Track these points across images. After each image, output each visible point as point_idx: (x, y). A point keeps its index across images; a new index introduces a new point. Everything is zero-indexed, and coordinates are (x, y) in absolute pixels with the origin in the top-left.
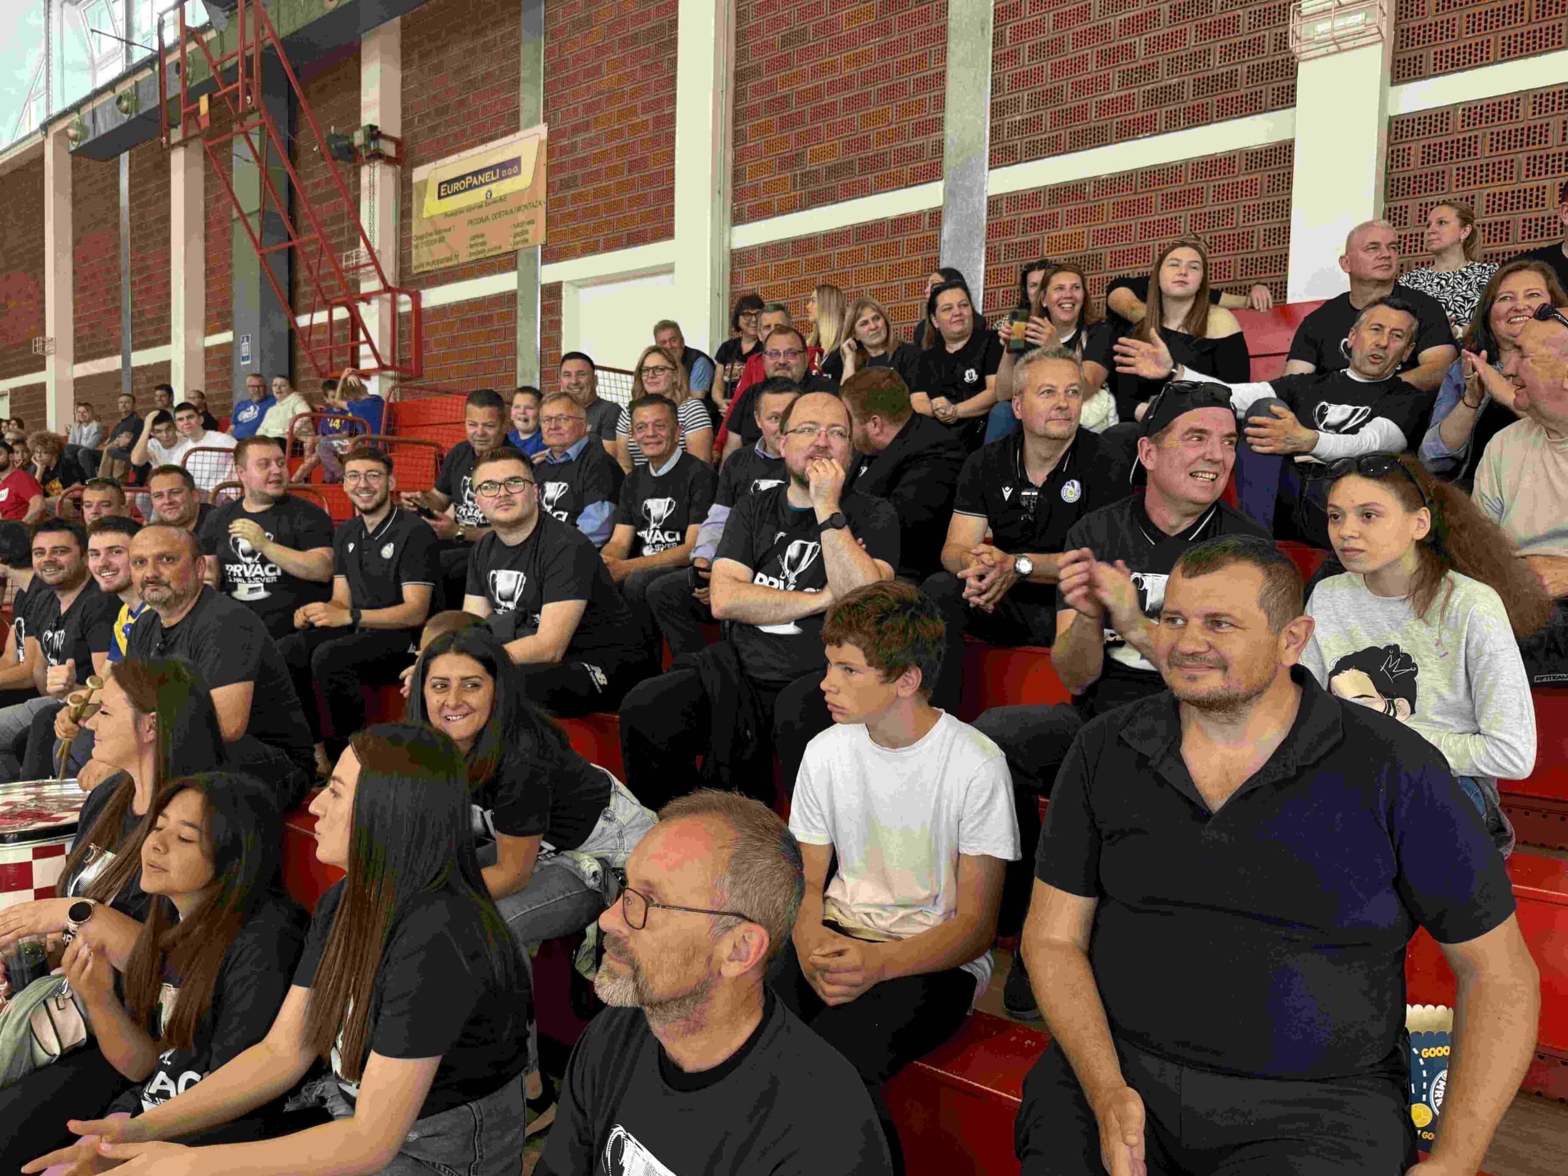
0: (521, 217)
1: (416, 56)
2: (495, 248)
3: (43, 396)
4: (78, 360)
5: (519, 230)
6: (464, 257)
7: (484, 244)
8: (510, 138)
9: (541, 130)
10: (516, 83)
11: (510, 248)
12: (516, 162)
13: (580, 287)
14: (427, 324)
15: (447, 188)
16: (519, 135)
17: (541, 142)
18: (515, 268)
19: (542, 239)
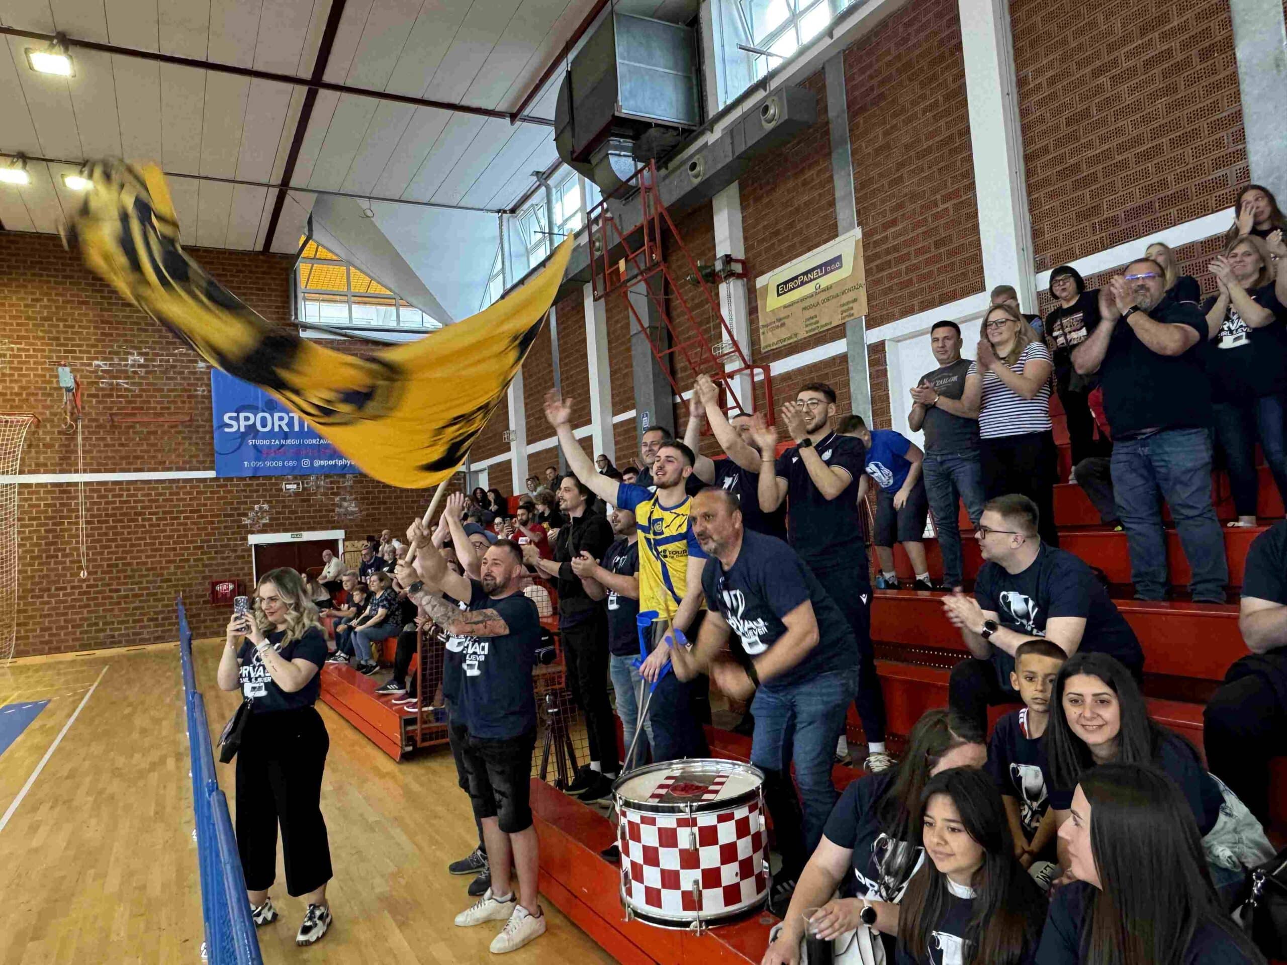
0: (845, 299)
1: (751, 202)
2: (826, 325)
3: (510, 468)
4: (529, 442)
5: (845, 307)
6: (803, 334)
7: (817, 322)
8: (832, 242)
9: (857, 233)
10: (832, 204)
11: (840, 322)
12: (839, 258)
13: (899, 341)
14: (776, 386)
15: (784, 288)
16: (837, 240)
17: (857, 242)
18: (845, 336)
19: (865, 310)
